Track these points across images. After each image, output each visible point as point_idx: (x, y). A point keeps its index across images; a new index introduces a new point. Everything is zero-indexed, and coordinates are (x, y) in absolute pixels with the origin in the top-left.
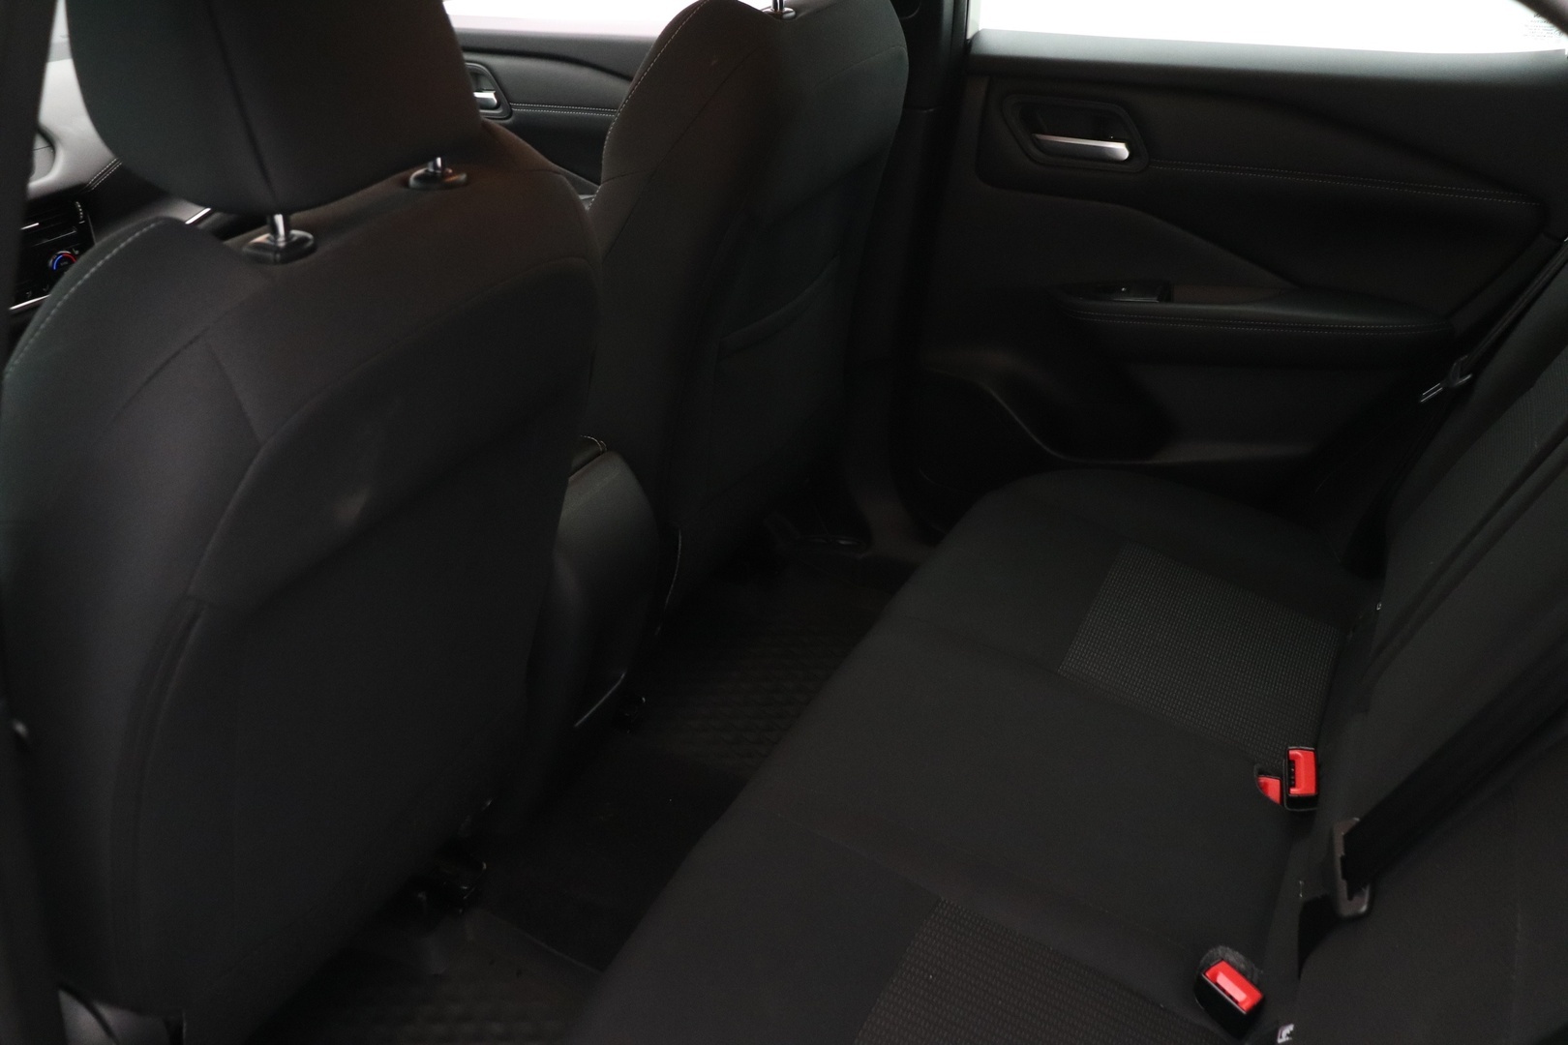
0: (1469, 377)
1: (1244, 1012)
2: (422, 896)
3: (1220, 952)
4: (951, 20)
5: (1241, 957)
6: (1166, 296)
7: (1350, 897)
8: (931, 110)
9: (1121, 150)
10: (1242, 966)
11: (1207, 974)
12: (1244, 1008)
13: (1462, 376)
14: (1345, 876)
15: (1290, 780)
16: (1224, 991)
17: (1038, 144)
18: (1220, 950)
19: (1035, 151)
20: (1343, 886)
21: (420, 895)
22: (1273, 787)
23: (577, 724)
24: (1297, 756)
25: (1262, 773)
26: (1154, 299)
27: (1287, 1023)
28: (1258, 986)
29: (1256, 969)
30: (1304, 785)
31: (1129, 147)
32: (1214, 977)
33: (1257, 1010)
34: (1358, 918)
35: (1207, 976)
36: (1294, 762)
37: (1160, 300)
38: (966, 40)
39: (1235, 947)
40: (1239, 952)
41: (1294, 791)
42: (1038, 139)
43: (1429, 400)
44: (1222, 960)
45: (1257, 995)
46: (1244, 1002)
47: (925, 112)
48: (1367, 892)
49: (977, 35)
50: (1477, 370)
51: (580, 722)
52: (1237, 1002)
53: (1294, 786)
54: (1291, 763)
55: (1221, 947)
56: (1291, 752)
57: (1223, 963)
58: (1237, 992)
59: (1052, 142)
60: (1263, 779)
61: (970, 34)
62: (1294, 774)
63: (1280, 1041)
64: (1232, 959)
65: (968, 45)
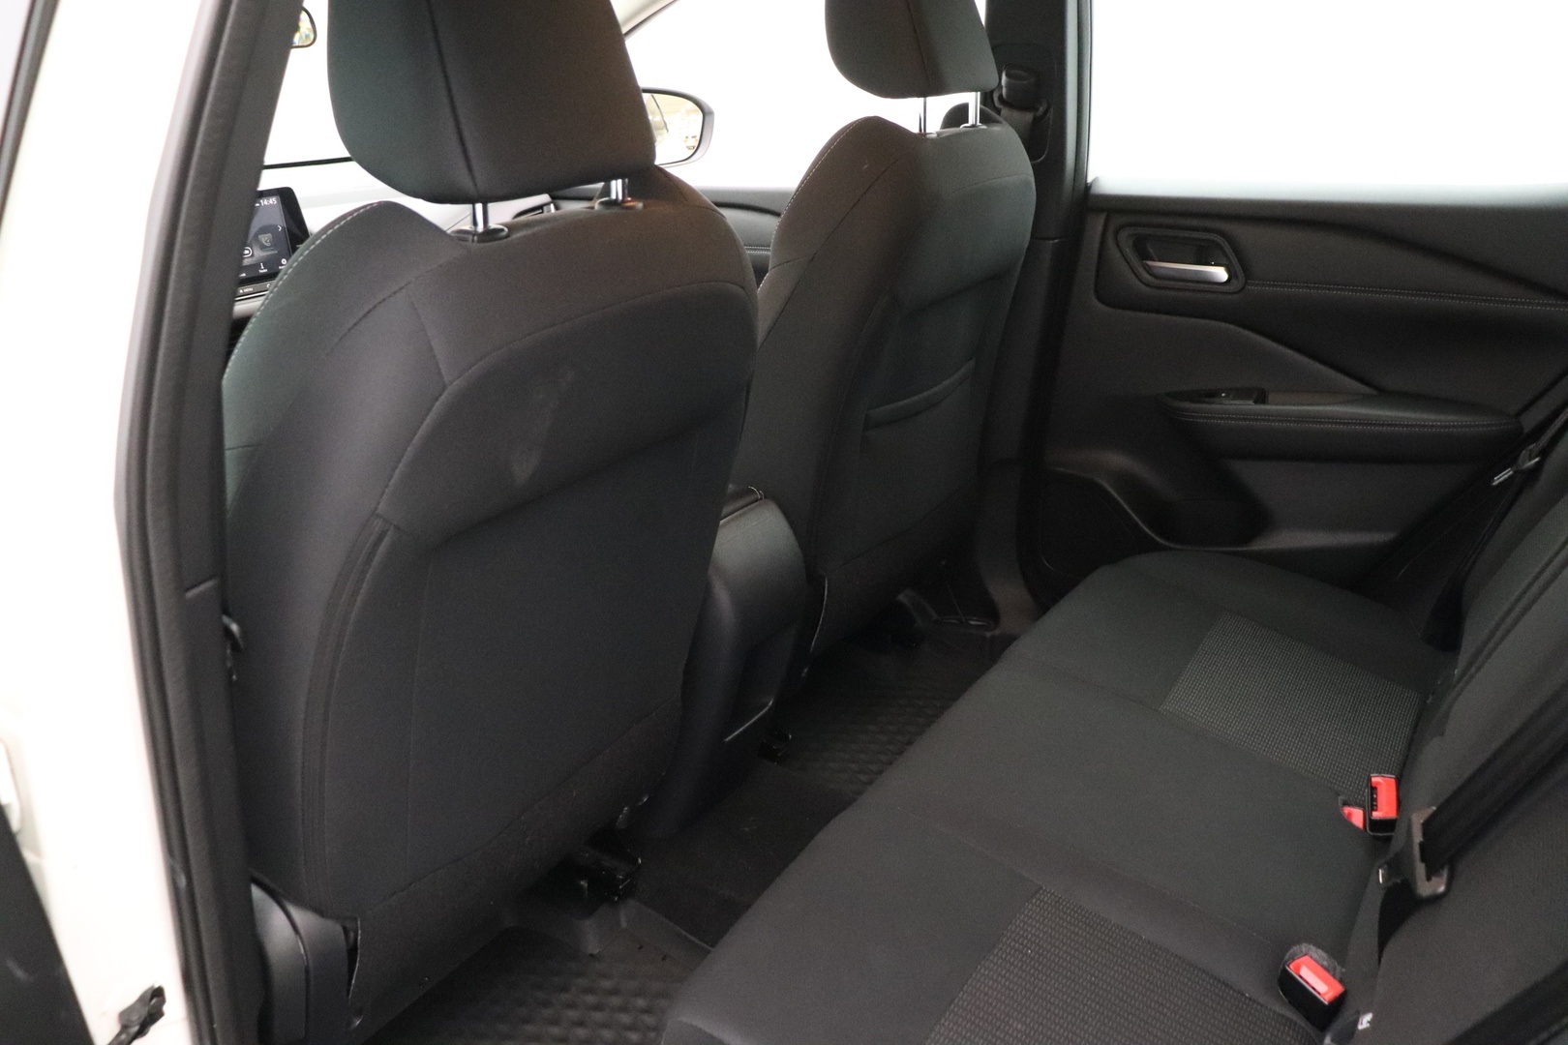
0: (1537, 460)
1: (1326, 1003)
2: (584, 883)
3: (1304, 949)
4: (1073, 165)
5: (1324, 955)
6: (1262, 399)
7: (1429, 879)
8: (1056, 241)
9: (1220, 274)
10: (1325, 963)
11: (1291, 966)
12: (1326, 999)
13: (1530, 460)
14: (1423, 859)
15: (1372, 806)
16: (1307, 983)
17: (1149, 270)
18: (1304, 947)
19: (1146, 275)
20: (1420, 868)
21: (582, 883)
22: (1357, 816)
23: (727, 740)
24: (1379, 783)
25: (1345, 804)
26: (1251, 402)
27: (1366, 1012)
28: (1341, 981)
29: (1338, 968)
30: (1385, 810)
31: (1229, 271)
32: (1298, 969)
33: (1339, 1002)
34: (1436, 899)
35: (1291, 969)
36: (1376, 788)
37: (1256, 402)
38: (1086, 184)
39: (1319, 946)
40: (1322, 949)
41: (1376, 815)
42: (1148, 265)
43: (1500, 483)
44: (1306, 954)
45: (1339, 989)
46: (1326, 994)
47: (1051, 242)
48: (1445, 873)
49: (1095, 180)
50: (1545, 453)
51: (730, 738)
52: (1319, 993)
53: (1376, 810)
54: (1373, 789)
55: (1304, 944)
56: (1373, 780)
57: (1307, 957)
58: (1321, 985)
59: (1161, 267)
60: (1347, 810)
61: (1089, 180)
62: (1376, 800)
63: (1360, 1027)
64: (1315, 956)
65: (1088, 188)
